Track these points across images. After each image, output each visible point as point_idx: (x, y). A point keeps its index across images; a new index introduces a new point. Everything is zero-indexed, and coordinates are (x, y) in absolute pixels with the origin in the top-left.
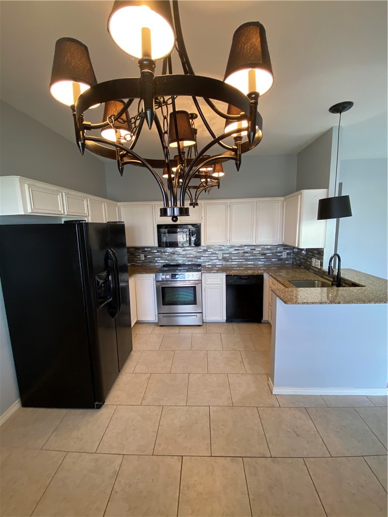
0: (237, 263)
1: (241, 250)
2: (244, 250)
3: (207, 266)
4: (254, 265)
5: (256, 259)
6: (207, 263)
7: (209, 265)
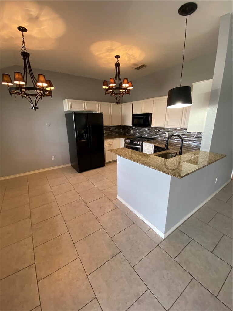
0: (176, 141)
1: (181, 132)
2: (183, 132)
3: (159, 141)
4: (189, 144)
5: (190, 140)
6: (159, 139)
7: (160, 140)
